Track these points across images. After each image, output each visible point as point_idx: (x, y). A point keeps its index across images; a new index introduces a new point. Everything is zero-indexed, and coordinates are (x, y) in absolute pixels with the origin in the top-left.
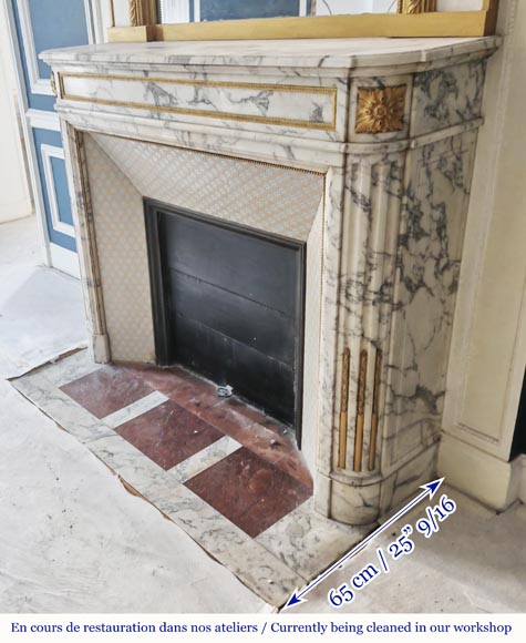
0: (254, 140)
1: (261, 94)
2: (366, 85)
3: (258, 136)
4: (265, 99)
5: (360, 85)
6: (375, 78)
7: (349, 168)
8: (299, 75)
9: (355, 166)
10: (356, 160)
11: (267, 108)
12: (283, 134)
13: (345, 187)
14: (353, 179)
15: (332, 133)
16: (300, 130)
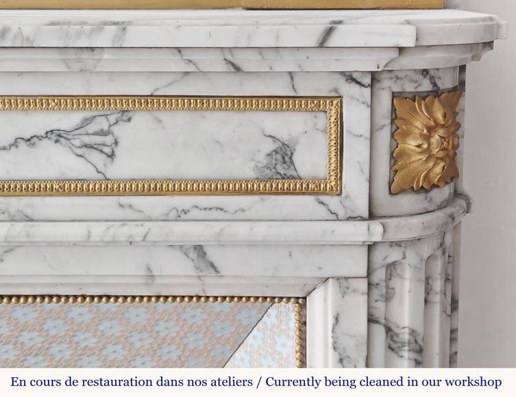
0: (85, 243)
1: (87, 121)
2: (410, 88)
3: (98, 230)
4: (102, 133)
5: (396, 89)
6: (425, 72)
7: (380, 275)
8: (238, 69)
9: (391, 268)
10: (395, 255)
11: (111, 156)
12: (181, 215)
13: (371, 320)
14: (388, 298)
15: (333, 202)
16: (232, 202)
